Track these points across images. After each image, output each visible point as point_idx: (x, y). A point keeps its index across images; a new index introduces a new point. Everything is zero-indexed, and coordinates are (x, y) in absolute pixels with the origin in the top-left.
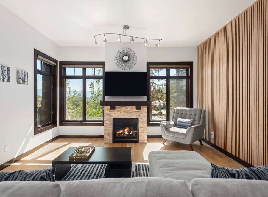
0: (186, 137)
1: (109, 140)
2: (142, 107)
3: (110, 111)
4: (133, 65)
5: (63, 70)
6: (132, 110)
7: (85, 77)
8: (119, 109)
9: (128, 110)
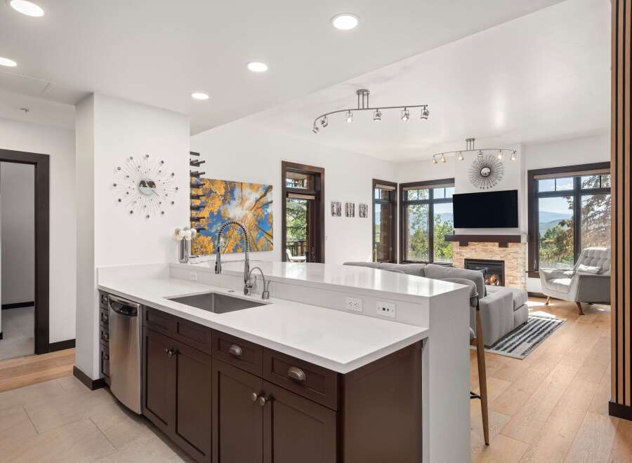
0: (569, 291)
2: (509, 244)
3: (459, 249)
4: (497, 181)
5: (404, 194)
6: (493, 248)
7: (431, 202)
8: (474, 247)
9: (487, 247)
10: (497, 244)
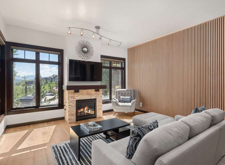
0: (131, 108)
1: (73, 119)
2: (100, 90)
3: (73, 94)
6: (92, 92)
8: (82, 92)
9: (88, 92)
10: (93, 90)
